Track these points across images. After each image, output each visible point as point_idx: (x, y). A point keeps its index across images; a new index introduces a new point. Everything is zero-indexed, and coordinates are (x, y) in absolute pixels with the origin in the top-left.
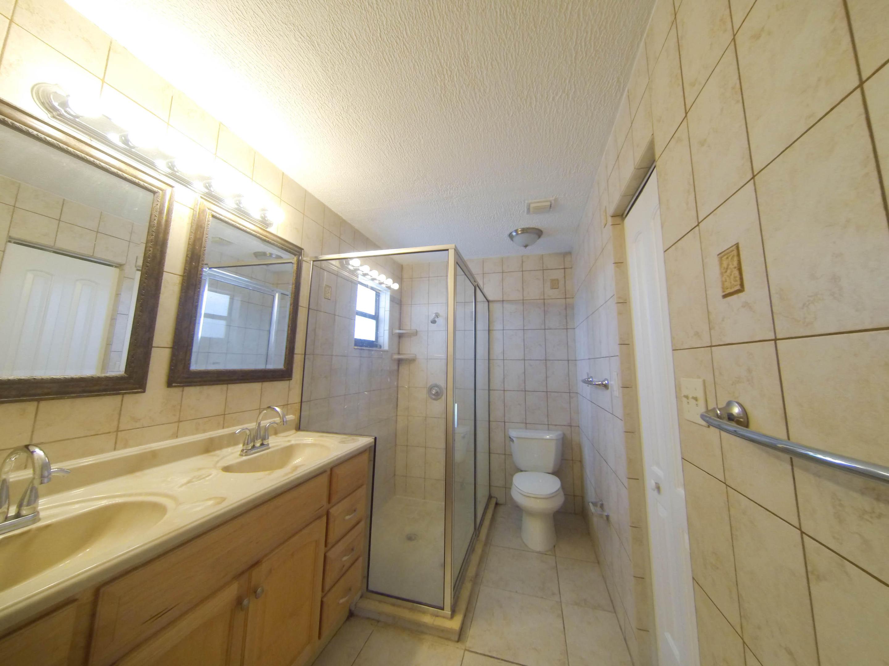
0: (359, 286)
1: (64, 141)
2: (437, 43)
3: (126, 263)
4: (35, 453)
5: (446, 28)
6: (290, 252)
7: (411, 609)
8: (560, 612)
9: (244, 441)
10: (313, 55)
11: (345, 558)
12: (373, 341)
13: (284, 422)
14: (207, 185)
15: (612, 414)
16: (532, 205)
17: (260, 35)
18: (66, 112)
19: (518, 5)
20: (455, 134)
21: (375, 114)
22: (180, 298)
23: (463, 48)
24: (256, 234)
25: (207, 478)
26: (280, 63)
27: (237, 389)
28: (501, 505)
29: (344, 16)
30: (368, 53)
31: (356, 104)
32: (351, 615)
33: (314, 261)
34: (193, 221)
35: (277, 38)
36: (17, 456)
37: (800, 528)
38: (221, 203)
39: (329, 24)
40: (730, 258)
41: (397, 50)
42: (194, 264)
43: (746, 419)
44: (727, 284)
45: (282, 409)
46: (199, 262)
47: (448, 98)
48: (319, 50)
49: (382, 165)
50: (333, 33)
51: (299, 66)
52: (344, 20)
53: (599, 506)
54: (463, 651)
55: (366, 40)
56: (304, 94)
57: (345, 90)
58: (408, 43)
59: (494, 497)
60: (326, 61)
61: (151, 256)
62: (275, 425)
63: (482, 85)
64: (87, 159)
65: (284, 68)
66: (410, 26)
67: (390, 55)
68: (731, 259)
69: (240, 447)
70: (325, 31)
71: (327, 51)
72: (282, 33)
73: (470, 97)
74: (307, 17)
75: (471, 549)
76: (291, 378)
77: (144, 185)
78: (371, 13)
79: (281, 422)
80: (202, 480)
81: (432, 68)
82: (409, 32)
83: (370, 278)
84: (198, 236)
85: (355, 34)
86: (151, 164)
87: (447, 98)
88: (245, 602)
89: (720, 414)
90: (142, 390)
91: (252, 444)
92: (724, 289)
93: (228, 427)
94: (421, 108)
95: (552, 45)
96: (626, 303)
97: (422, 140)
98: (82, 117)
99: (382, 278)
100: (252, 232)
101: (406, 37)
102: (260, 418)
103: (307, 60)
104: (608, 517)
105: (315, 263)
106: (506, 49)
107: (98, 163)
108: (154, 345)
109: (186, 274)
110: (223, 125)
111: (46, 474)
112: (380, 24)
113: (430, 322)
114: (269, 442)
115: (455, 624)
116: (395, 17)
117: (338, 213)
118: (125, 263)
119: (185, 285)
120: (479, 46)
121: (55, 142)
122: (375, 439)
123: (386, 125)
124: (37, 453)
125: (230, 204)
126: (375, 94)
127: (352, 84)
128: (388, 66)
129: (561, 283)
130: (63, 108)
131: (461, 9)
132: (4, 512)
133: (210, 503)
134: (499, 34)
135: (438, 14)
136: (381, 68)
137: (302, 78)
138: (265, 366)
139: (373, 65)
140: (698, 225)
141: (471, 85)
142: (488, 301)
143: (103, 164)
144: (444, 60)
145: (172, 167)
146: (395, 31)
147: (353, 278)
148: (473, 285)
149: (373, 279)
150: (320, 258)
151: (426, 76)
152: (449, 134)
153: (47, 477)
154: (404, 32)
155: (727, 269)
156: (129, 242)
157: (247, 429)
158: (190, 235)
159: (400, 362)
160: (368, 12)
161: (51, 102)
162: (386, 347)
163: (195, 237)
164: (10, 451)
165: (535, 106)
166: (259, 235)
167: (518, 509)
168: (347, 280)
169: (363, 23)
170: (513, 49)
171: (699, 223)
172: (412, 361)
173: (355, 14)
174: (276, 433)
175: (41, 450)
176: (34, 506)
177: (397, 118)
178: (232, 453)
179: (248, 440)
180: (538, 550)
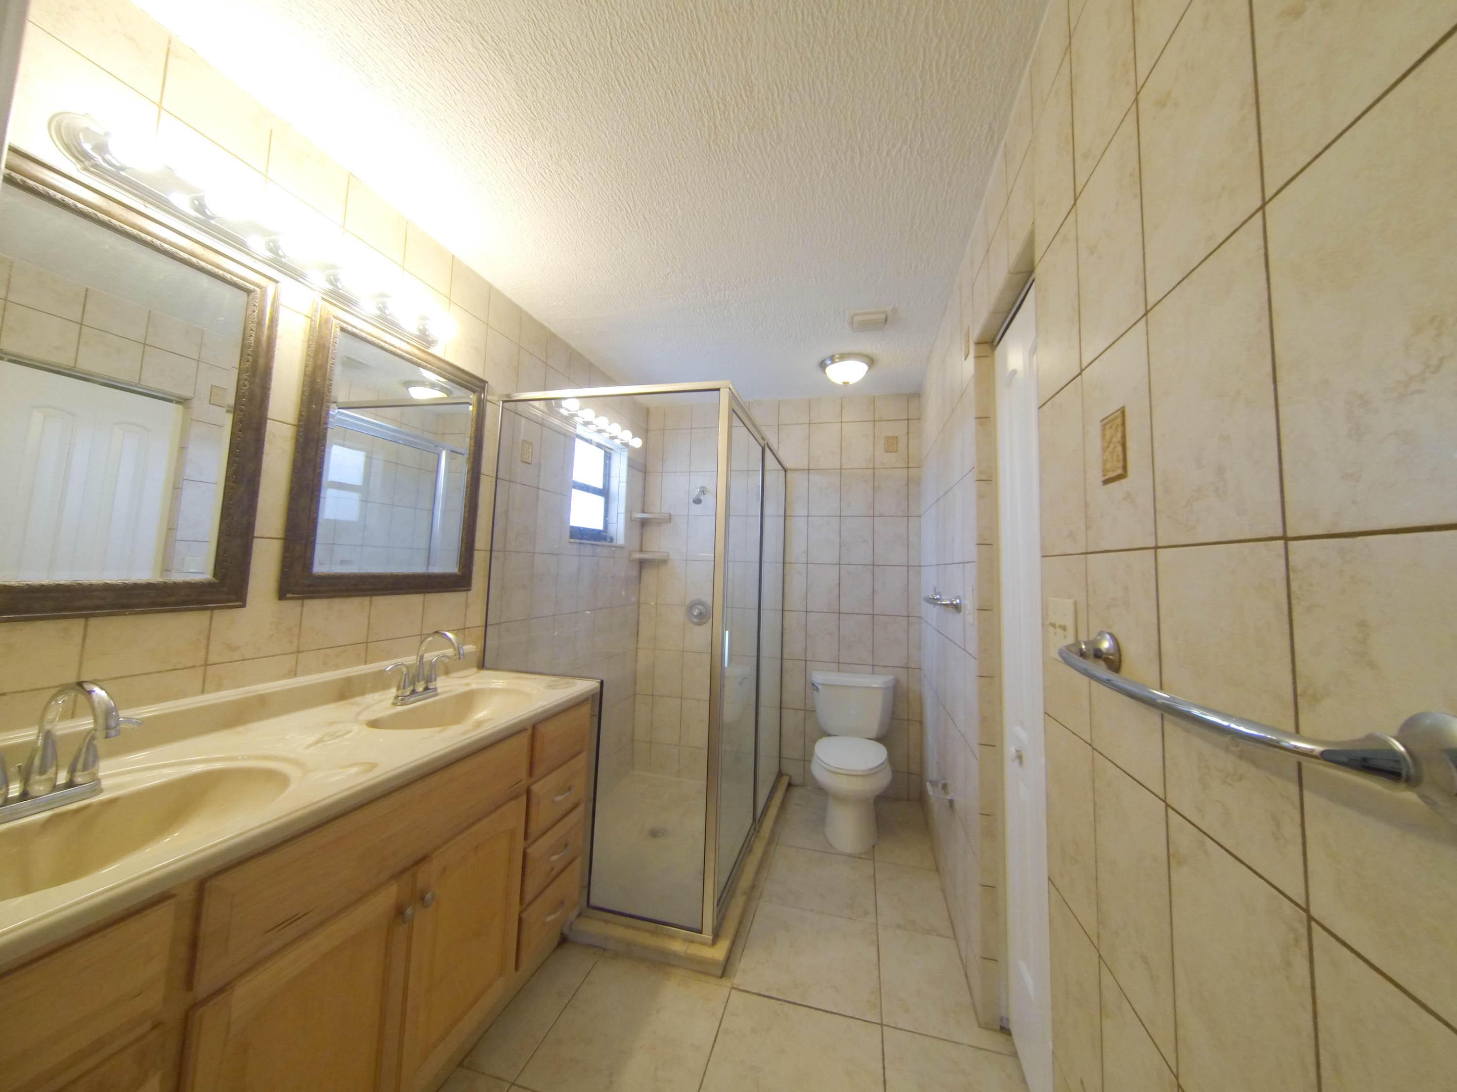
0: (578, 442)
1: (104, 208)
2: (702, 60)
3: (194, 394)
4: (94, 694)
5: (716, 36)
6: (466, 387)
7: (653, 933)
8: (875, 938)
9: (400, 682)
10: (501, 72)
11: (554, 858)
12: (600, 531)
13: (459, 655)
14: (332, 278)
15: (964, 650)
16: (857, 318)
17: (415, 36)
18: (104, 160)
19: (831, 6)
20: (732, 202)
21: (603, 168)
22: (295, 462)
23: (744, 70)
24: (412, 357)
25: (346, 737)
26: (447, 82)
27: (385, 603)
28: (796, 786)
29: (553, 12)
30: (592, 72)
31: (573, 151)
32: (563, 940)
33: (504, 402)
34: (311, 337)
35: (444, 44)
36: (66, 698)
37: (1165, 798)
38: (353, 307)
39: (529, 25)
40: (1114, 427)
41: (638, 68)
42: (314, 406)
43: (1117, 656)
44: (1108, 466)
45: (456, 635)
46: (322, 405)
47: (721, 146)
48: (512, 64)
49: (614, 248)
50: (534, 38)
51: (480, 89)
52: (552, 19)
53: (940, 786)
54: (728, 990)
55: (588, 50)
56: (487, 131)
57: (554, 129)
58: (655, 58)
59: (787, 775)
60: (524, 81)
61: (247, 393)
62: (446, 660)
63: (774, 127)
64: (142, 237)
65: (455, 90)
66: (659, 32)
67: (627, 75)
68: (1115, 429)
69: (393, 691)
70: (522, 35)
71: (525, 66)
72: (451, 36)
73: (756, 145)
74: (492, 11)
75: (746, 849)
76: (469, 588)
77: (232, 279)
78: (596, 10)
79: (455, 655)
80: (337, 740)
81: (695, 98)
82: (657, 41)
83: (595, 429)
84: (319, 362)
85: (570, 42)
86: (240, 245)
87: (719, 146)
88: (409, 911)
89: (1086, 648)
90: (241, 604)
91: (411, 688)
92: (1105, 472)
93: (371, 662)
94: (677, 161)
95: (886, 68)
96: (991, 480)
97: (679, 211)
98: (130, 168)
99: (615, 429)
100: (404, 354)
101: (653, 49)
102: (423, 648)
103: (492, 78)
104: (951, 802)
105: (506, 404)
106: (812, 74)
107: (159, 245)
108: (255, 535)
109: (302, 423)
110: (354, 177)
111: (113, 724)
112: (611, 27)
113: (691, 501)
114: (437, 686)
115: (718, 953)
116: (634, 17)
117: (544, 323)
118: (192, 396)
119: (301, 440)
120: (769, 67)
121: (90, 210)
122: (602, 683)
123: (621, 184)
124: (96, 694)
125: (369, 308)
126: (603, 136)
127: (565, 119)
128: (624, 92)
129: (902, 444)
130: (100, 155)
131: (740, 9)
132: (50, 779)
133: (354, 770)
134: (801, 50)
135: (704, 16)
136: (612, 95)
137: (485, 107)
138: (426, 568)
139: (599, 91)
140: (1080, 374)
141: (757, 127)
142: (785, 470)
143: (166, 246)
144: (714, 87)
145: (274, 249)
146: (635, 39)
147: (567, 429)
148: (760, 444)
149: (600, 431)
150: (515, 396)
151: (685, 111)
152: (722, 203)
153: (115, 727)
154: (650, 42)
155: (1110, 442)
156: (198, 361)
157: (402, 664)
158: (306, 361)
159: (642, 564)
160: (592, 8)
161: (80, 145)
162: (620, 540)
163: (315, 362)
164: (53, 691)
165: (860, 163)
166: (416, 360)
167: (821, 791)
168: (558, 433)
169: (584, 25)
170: (823, 74)
171: (1082, 370)
172: (663, 562)
173: (570, 10)
174: (447, 673)
175: (102, 688)
176: (93, 770)
177: (638, 175)
178: (381, 701)
179: (405, 682)
180: (849, 851)
